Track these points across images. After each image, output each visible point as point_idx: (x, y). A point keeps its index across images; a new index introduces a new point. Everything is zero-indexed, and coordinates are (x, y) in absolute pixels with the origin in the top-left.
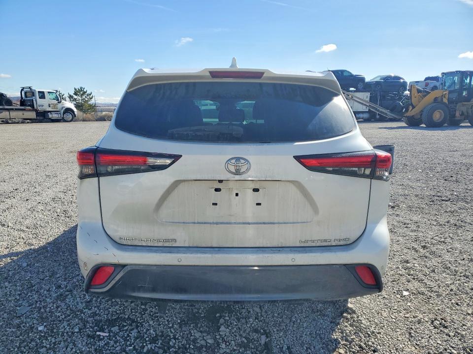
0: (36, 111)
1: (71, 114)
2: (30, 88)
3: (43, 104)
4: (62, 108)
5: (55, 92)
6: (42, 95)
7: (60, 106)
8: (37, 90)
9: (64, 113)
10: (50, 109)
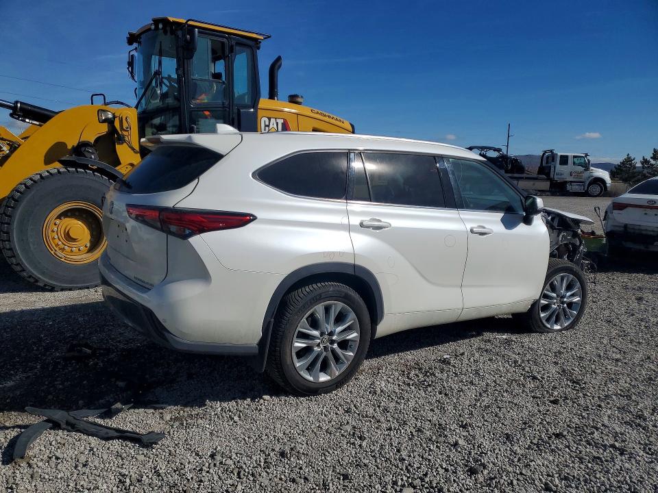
0: (551, 180)
1: (599, 185)
2: (551, 151)
3: (562, 172)
4: (589, 177)
5: (584, 155)
6: (564, 160)
7: (586, 174)
8: (559, 154)
9: (589, 184)
10: (571, 179)
